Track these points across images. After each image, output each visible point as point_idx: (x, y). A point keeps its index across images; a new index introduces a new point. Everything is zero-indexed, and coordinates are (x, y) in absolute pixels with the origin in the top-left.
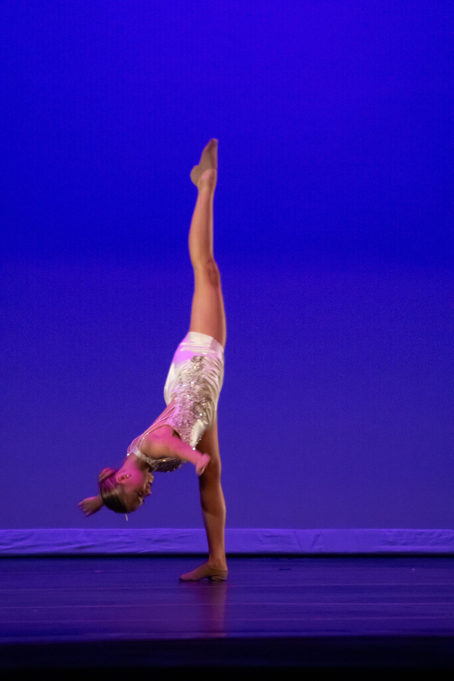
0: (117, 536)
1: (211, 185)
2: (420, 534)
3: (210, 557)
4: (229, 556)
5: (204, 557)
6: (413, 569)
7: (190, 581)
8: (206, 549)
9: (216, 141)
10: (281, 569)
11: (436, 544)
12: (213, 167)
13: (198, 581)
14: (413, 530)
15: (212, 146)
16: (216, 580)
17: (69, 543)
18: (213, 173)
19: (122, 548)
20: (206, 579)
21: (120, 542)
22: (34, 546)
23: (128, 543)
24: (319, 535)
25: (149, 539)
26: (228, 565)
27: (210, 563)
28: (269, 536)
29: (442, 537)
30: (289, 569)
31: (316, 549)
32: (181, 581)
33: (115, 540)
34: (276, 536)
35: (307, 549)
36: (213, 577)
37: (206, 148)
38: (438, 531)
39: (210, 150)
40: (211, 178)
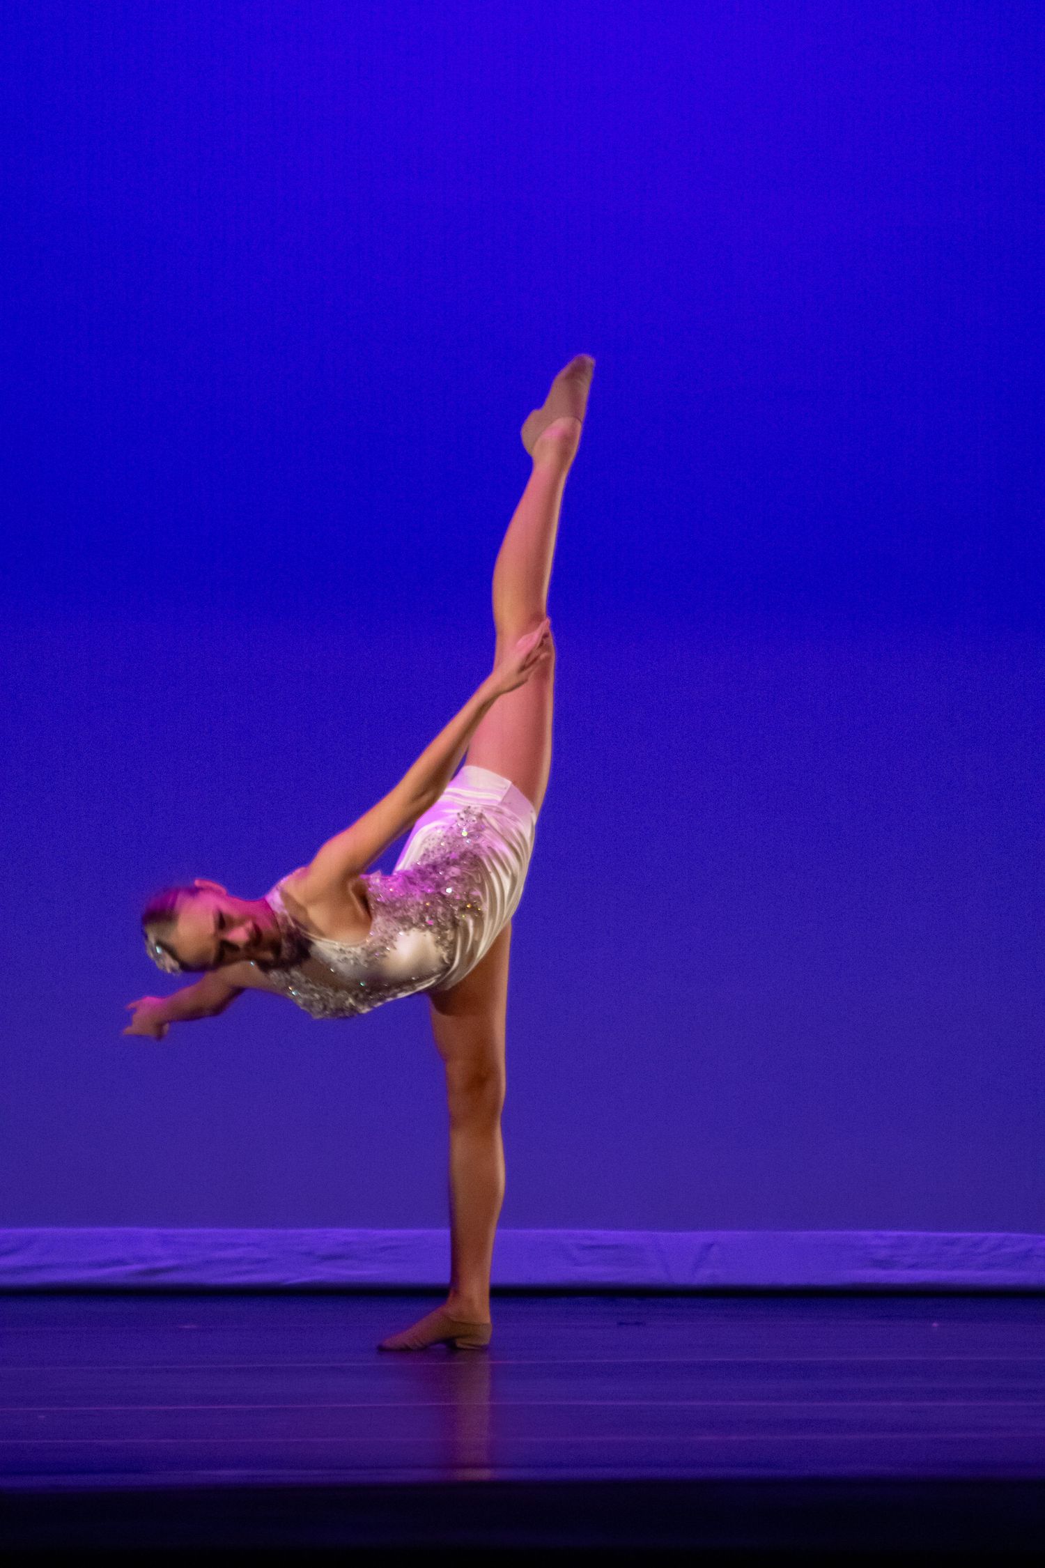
0: (234, 1246)
1: (564, 453)
2: (951, 1243)
3: (451, 1295)
4: (499, 1294)
5: (438, 1294)
6: (935, 1324)
7: (404, 1351)
8: (443, 1278)
9: (590, 361)
10: (621, 1324)
11: (988, 1266)
12: (576, 417)
13: (425, 1350)
14: (932, 1234)
15: (580, 369)
16: (469, 1347)
17: (120, 1262)
18: (573, 428)
19: (247, 1272)
20: (443, 1346)
21: (238, 1261)
22: (40, 1268)
23: (258, 1261)
24: (712, 1245)
25: (309, 1254)
26: (494, 1314)
27: (451, 1308)
28: (593, 1247)
29: (1003, 1250)
30: (637, 1324)
31: (703, 1277)
32: (382, 1350)
33: (230, 1254)
34: (608, 1247)
35: (682, 1276)
36: (457, 1340)
37: (564, 373)
38: (995, 1236)
39: (572, 377)
40: (566, 439)
